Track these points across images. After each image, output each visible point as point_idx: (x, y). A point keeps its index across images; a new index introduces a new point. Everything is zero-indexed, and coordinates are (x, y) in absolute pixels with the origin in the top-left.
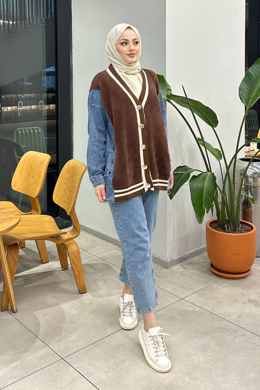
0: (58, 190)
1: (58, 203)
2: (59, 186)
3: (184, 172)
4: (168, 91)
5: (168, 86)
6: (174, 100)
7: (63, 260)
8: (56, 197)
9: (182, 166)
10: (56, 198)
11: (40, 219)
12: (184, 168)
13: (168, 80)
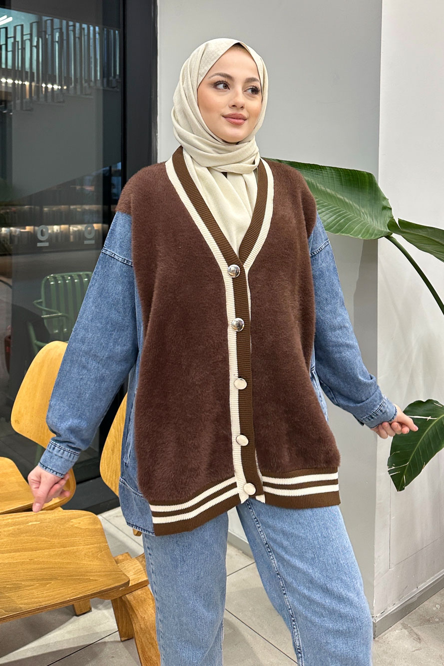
0: (113, 451)
1: (112, 484)
2: (114, 440)
3: (429, 418)
4: (385, 212)
5: (383, 201)
6: (403, 234)
7: (122, 618)
8: (106, 467)
9: (424, 401)
10: (108, 471)
11: (67, 526)
12: (429, 406)
13: (382, 184)
